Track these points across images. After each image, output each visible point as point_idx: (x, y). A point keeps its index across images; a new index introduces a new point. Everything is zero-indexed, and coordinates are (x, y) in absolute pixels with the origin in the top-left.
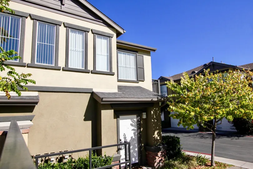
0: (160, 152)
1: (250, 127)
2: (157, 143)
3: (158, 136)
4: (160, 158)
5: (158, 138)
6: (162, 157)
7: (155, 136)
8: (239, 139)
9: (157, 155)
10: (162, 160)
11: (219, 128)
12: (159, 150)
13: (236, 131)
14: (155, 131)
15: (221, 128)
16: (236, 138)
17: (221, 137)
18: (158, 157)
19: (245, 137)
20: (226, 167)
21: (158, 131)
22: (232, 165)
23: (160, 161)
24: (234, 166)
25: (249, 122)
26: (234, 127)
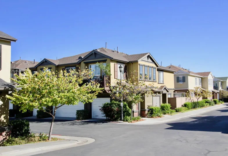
0: (5, 132)
1: (115, 114)
2: (3, 125)
3: (5, 120)
4: (4, 137)
5: (5, 121)
6: (7, 136)
7: (1, 120)
9: (1, 135)
10: (6, 138)
11: (96, 116)
12: (4, 130)
13: (105, 118)
14: (2, 115)
15: (98, 116)
18: (3, 136)
21: (4, 115)
23: (4, 139)
24: (64, 139)
25: (114, 110)
26: (104, 115)
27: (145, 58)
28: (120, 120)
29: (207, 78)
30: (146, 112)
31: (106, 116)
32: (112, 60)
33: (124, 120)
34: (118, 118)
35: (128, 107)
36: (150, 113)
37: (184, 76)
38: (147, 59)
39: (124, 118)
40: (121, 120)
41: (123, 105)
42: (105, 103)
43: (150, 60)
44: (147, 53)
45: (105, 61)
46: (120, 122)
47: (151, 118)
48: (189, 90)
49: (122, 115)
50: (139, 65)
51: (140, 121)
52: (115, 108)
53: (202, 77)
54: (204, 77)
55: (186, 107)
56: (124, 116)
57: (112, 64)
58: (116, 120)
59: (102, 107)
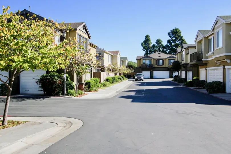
1: (57, 87)
8: (44, 100)
11: (25, 91)
15: (28, 91)
16: (42, 99)
17: (25, 100)
19: (50, 98)
20: (19, 124)
22: (27, 122)
24: (28, 122)
25: (57, 83)
26: (41, 89)
28: (61, 95)
29: (117, 56)
30: (84, 86)
31: (44, 91)
33: (67, 95)
34: (60, 93)
35: (70, 80)
36: (88, 87)
37: (100, 52)
38: (83, 29)
39: (67, 92)
40: (63, 94)
41: (66, 78)
42: (43, 75)
43: (84, 31)
44: (83, 23)
46: (64, 97)
47: (89, 92)
48: (105, 66)
49: (65, 88)
50: (77, 34)
51: (84, 95)
52: (58, 81)
53: (113, 55)
54: (114, 55)
55: (108, 81)
56: (67, 90)
58: (57, 94)
59: (39, 80)
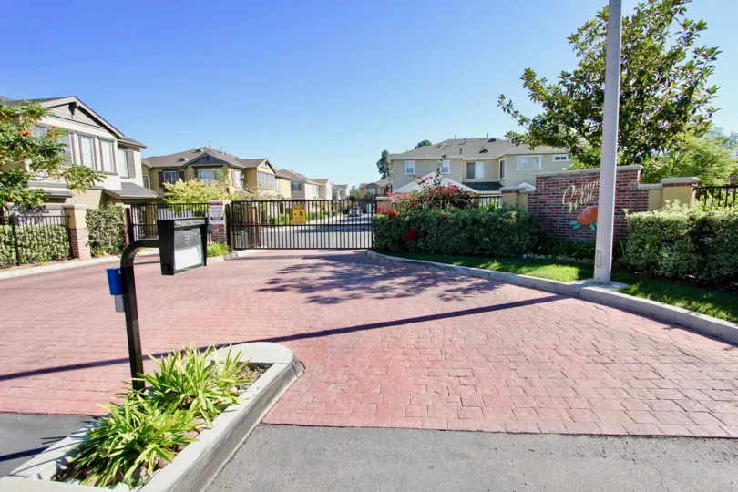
27: (263, 164)
32: (230, 166)
45: (221, 166)
57: (230, 170)
